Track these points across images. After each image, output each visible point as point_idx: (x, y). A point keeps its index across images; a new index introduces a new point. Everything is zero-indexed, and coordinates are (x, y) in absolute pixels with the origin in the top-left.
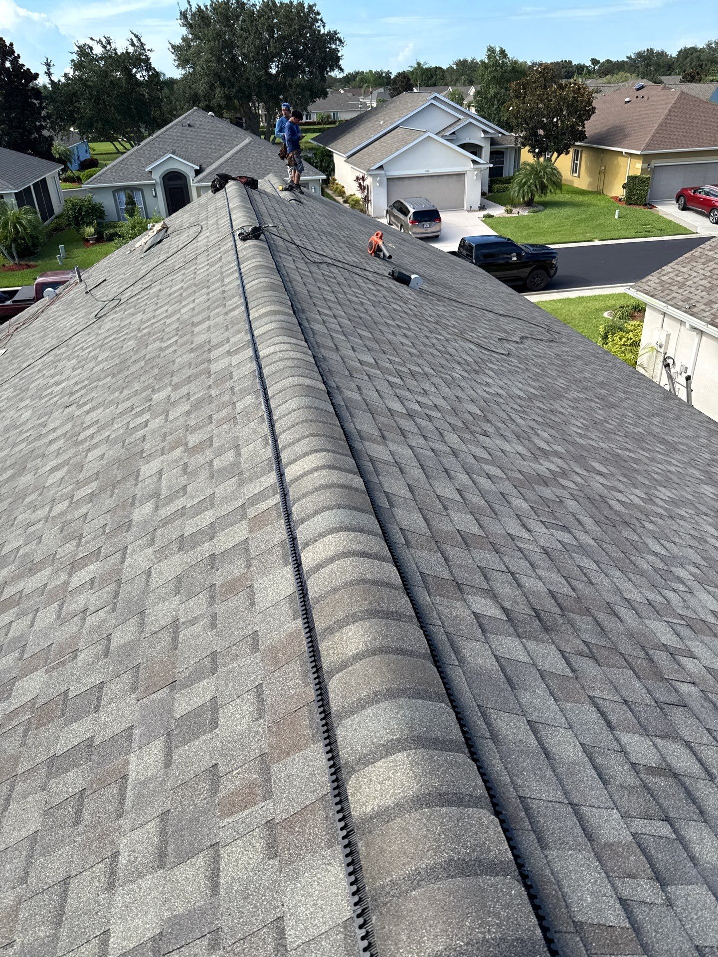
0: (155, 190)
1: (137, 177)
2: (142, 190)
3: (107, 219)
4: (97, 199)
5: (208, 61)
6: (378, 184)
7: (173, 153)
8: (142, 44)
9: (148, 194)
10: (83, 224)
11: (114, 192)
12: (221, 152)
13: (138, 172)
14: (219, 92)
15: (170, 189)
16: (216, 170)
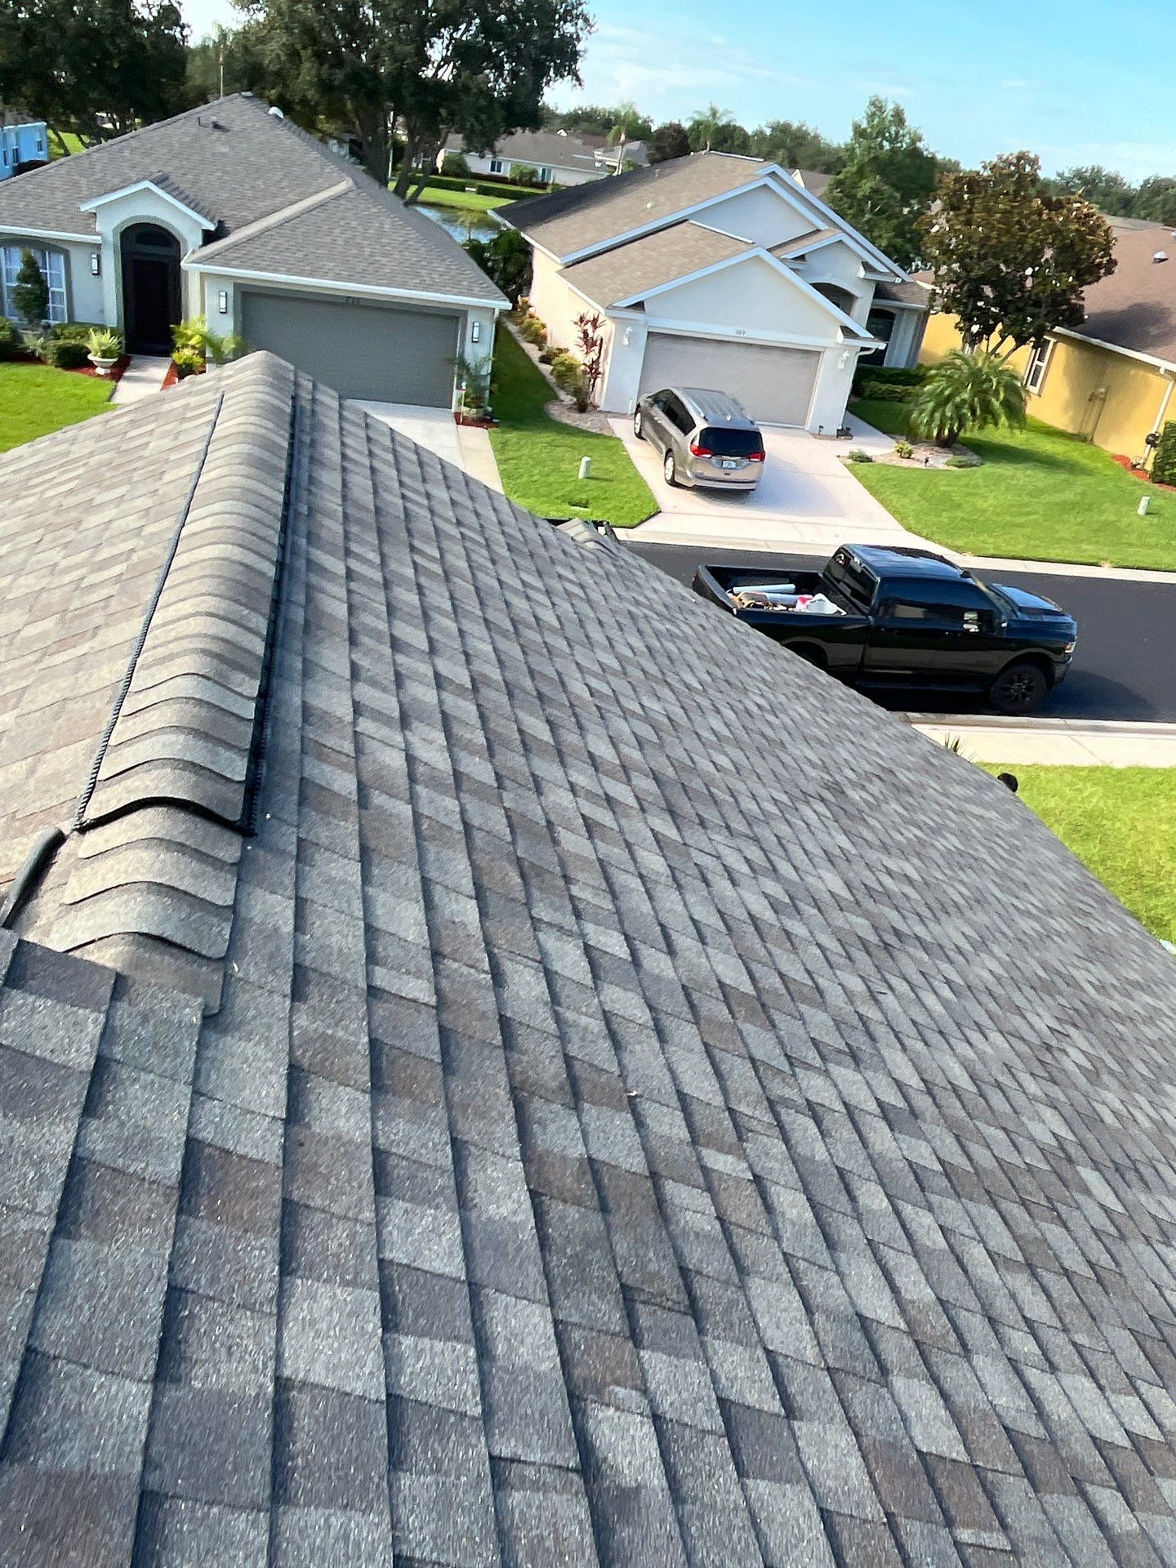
0: (99, 258)
1: (57, 220)
2: (66, 253)
6: (626, 342)
7: (157, 182)
9: (81, 263)
12: (278, 201)
13: (65, 210)
14: (308, 71)
15: (135, 262)
16: (250, 240)
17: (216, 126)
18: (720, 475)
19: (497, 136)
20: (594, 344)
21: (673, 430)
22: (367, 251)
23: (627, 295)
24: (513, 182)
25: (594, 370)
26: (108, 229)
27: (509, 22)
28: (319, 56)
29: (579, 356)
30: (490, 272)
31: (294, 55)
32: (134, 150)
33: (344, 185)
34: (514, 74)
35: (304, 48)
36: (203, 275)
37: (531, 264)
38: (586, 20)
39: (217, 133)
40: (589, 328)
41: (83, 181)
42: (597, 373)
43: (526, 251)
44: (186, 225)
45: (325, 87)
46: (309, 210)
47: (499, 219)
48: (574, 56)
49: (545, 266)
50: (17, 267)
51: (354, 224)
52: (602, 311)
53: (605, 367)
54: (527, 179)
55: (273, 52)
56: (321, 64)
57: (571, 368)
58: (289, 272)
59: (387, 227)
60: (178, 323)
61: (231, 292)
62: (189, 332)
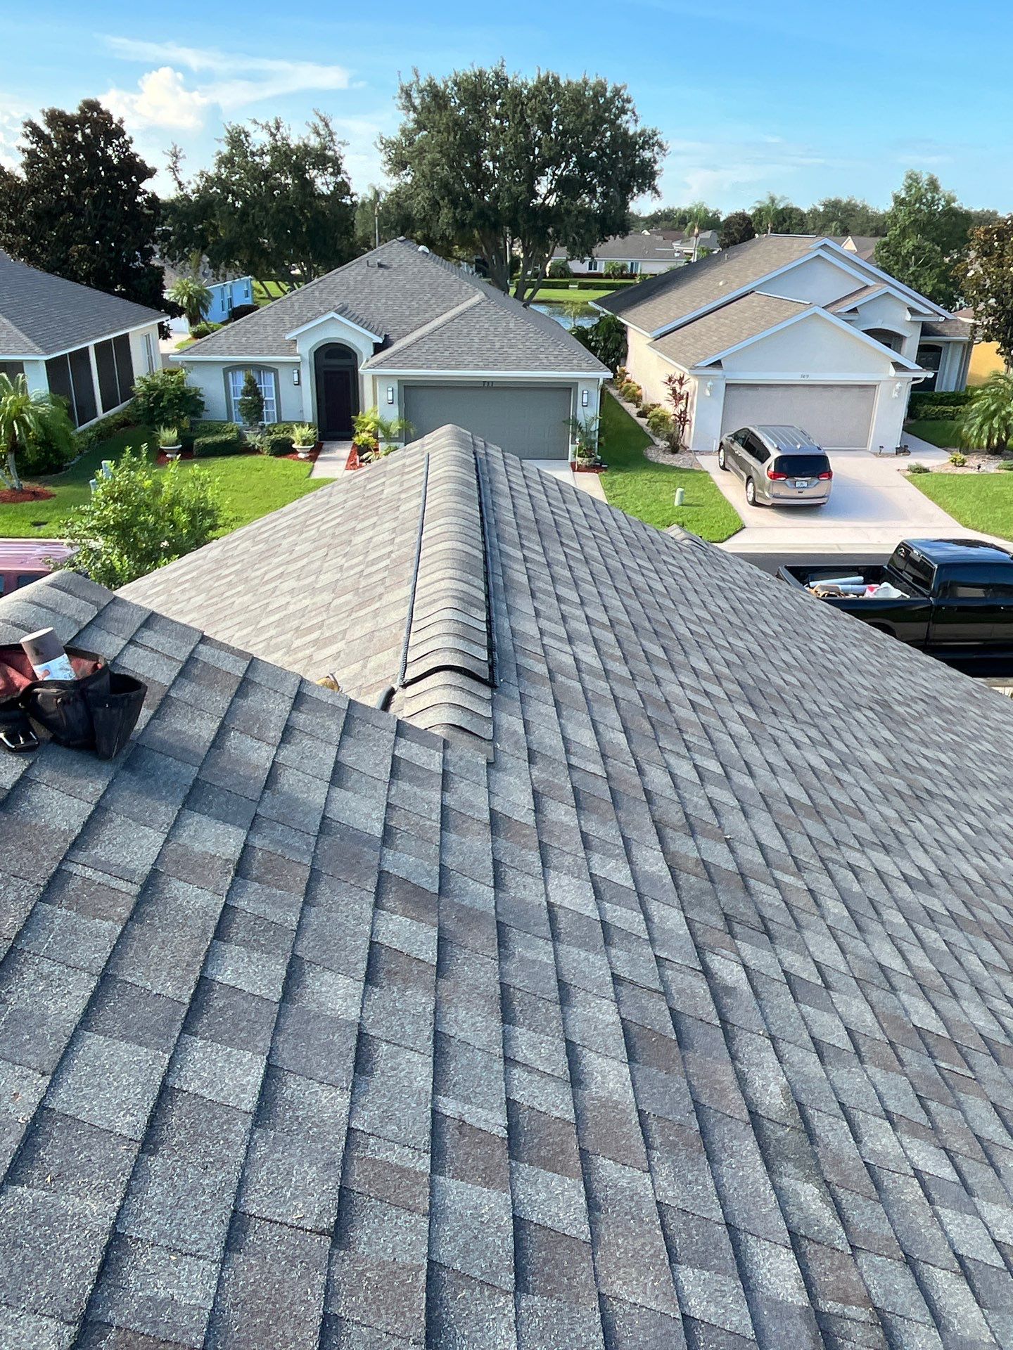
0: (299, 373)
1: (269, 347)
2: (275, 371)
3: (205, 416)
4: (195, 380)
6: (708, 393)
7: (340, 313)
8: (331, 134)
9: (286, 378)
10: (159, 423)
11: (226, 372)
12: (428, 315)
13: (274, 340)
14: (445, 215)
15: (326, 373)
16: (409, 347)
17: (380, 266)
18: (795, 493)
19: (595, 243)
20: (681, 398)
21: (751, 460)
22: (498, 345)
23: (706, 356)
24: (608, 276)
25: (682, 419)
26: (305, 350)
27: (599, 157)
28: (454, 203)
29: (670, 409)
30: (593, 350)
31: (435, 205)
32: (321, 292)
33: (478, 297)
34: (604, 195)
35: (443, 198)
36: (374, 377)
37: (626, 341)
38: (661, 146)
39: (381, 271)
40: (677, 385)
41: (287, 318)
42: (685, 421)
43: (622, 330)
44: (360, 340)
45: (459, 225)
46: (452, 320)
47: (598, 308)
48: (653, 175)
49: (638, 341)
50: (242, 384)
51: (486, 326)
52: (686, 371)
53: (692, 415)
54: (620, 272)
55: (418, 206)
56: (455, 209)
57: (663, 419)
58: (439, 368)
59: (512, 325)
60: (357, 414)
61: (396, 388)
62: (366, 420)
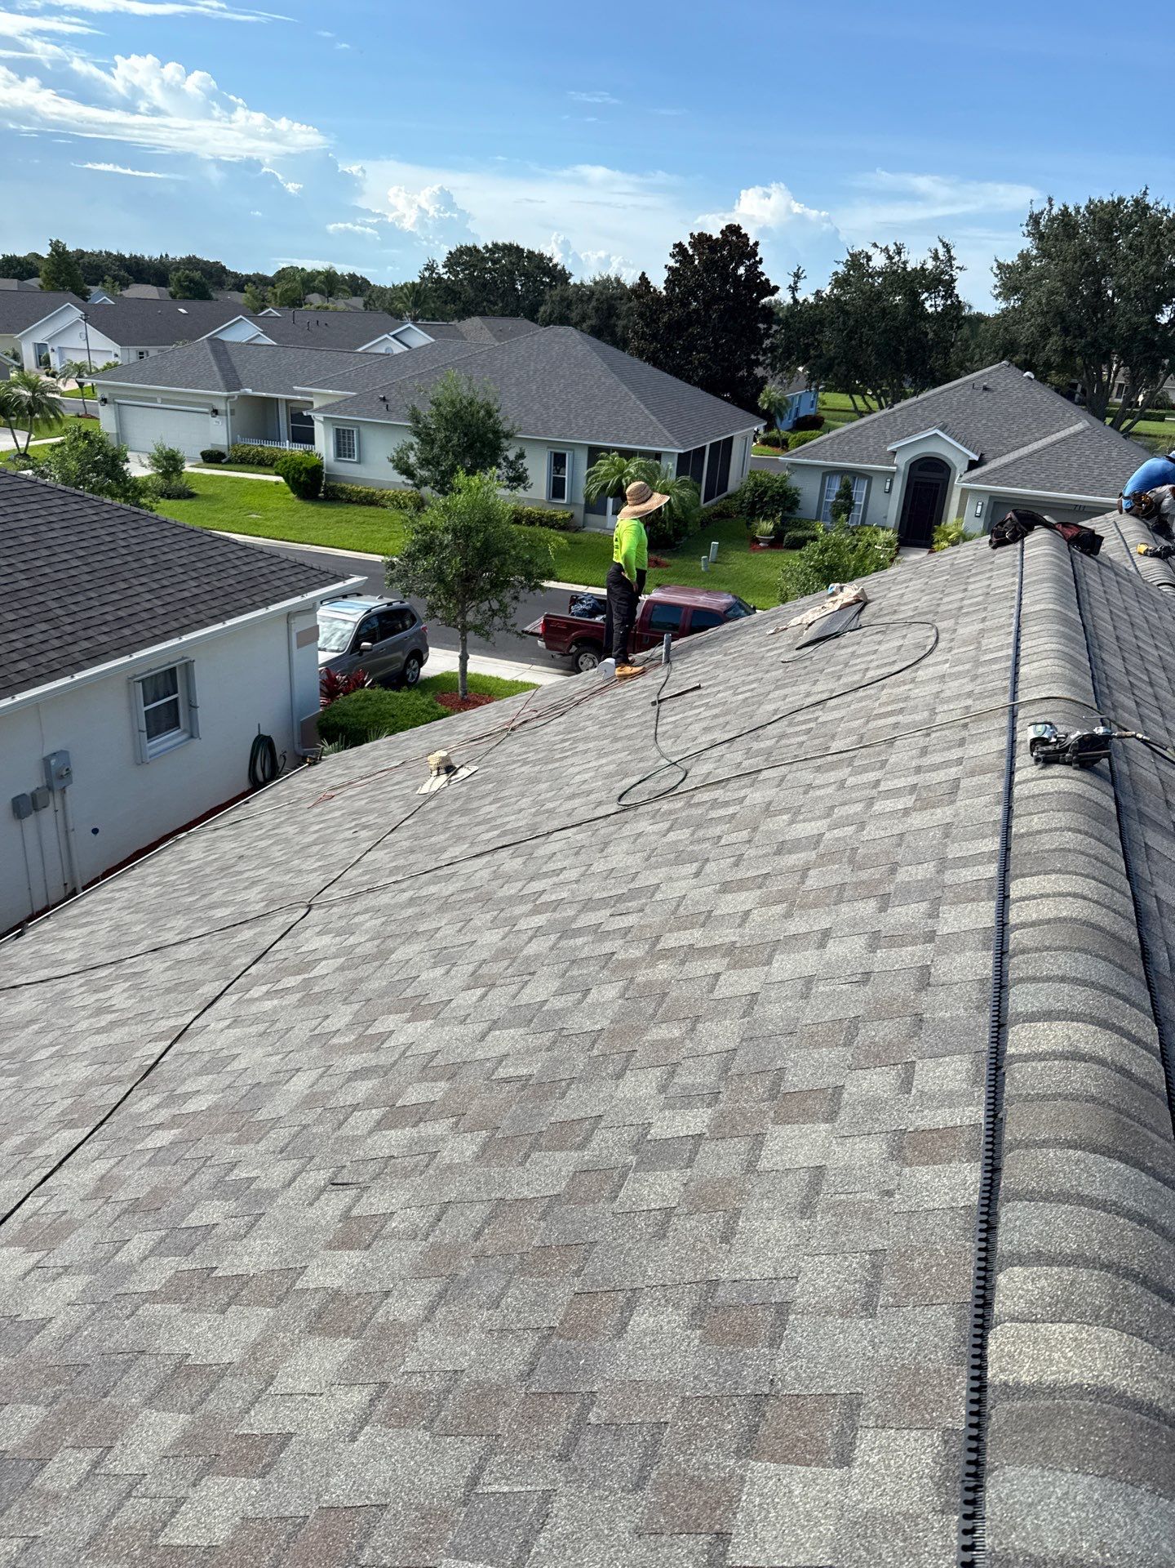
0: (891, 482)
1: (869, 456)
2: (870, 479)
3: (799, 514)
4: (796, 481)
5: (1051, 293)
7: (942, 429)
8: (951, 258)
9: (878, 486)
10: (759, 515)
11: (824, 475)
12: (1025, 439)
13: (875, 450)
15: (917, 483)
16: (1006, 466)
17: (985, 389)
22: (1097, 471)
26: (902, 462)
32: (924, 410)
33: (1079, 427)
36: (964, 492)
39: (986, 394)
41: (888, 431)
44: (956, 454)
46: (1053, 444)
50: (837, 488)
51: (1088, 452)
55: (1026, 332)
56: (1066, 336)
58: (1034, 488)
59: (1114, 454)
60: (940, 524)
61: (986, 502)
62: (948, 530)
